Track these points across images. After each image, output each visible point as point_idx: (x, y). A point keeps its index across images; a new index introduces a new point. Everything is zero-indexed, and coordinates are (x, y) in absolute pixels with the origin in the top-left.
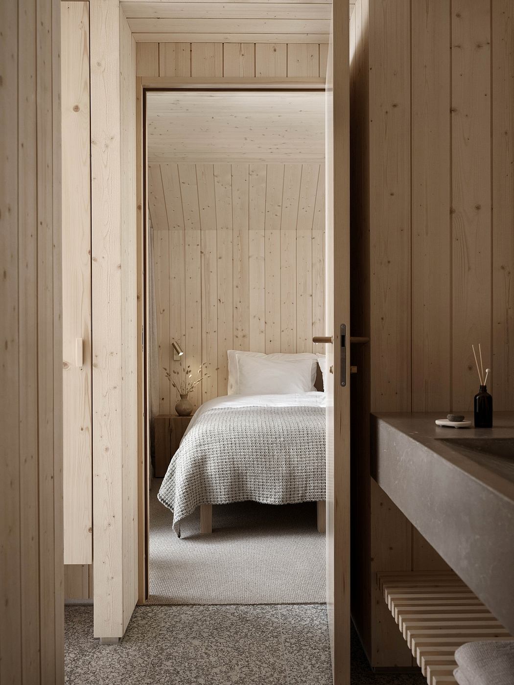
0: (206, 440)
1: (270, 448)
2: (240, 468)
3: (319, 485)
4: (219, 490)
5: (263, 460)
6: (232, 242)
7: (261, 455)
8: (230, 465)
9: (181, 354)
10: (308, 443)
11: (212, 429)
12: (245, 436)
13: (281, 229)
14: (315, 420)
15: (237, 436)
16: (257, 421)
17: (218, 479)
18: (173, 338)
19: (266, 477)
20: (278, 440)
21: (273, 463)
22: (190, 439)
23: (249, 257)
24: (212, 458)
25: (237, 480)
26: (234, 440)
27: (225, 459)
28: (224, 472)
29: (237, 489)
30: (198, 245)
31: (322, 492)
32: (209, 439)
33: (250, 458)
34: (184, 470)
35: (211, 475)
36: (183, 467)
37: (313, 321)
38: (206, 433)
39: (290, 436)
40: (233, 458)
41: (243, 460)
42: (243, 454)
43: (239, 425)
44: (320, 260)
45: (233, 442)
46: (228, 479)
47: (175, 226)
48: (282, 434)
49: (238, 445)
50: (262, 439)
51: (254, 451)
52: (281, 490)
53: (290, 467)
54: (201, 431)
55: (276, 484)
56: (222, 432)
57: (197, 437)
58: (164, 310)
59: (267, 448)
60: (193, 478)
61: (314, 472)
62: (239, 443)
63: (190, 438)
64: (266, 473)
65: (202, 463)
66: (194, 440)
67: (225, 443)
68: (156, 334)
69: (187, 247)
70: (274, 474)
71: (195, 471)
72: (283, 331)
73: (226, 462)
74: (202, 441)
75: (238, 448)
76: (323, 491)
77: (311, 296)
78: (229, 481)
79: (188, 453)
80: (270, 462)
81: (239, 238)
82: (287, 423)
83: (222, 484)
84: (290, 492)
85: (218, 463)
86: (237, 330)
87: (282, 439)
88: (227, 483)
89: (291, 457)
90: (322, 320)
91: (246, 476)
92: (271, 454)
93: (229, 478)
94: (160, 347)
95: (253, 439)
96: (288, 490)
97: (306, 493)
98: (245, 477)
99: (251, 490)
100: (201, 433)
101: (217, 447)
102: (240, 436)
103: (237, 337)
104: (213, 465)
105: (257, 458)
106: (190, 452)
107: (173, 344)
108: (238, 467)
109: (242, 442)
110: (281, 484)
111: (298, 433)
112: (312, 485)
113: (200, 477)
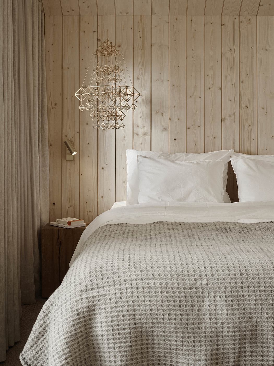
0: (95, 282)
1: (188, 295)
2: (144, 325)
3: (259, 349)
4: (112, 359)
5: (178, 312)
6: (133, 29)
7: (174, 306)
8: (129, 320)
9: (74, 154)
10: (242, 288)
11: (104, 265)
12: (152, 277)
13: (186, 15)
14: (248, 251)
15: (139, 277)
16: (167, 251)
17: (112, 341)
18: (66, 136)
19: (182, 337)
20: (199, 283)
21: (192, 317)
22: (73, 280)
23: (151, 46)
24: (103, 311)
25: (139, 343)
26: (135, 282)
27: (123, 311)
28: (121, 332)
29: (139, 356)
30: (94, 32)
31: (263, 360)
32: (100, 281)
33: (158, 310)
34: (61, 329)
35: (102, 335)
36: (61, 325)
37: (223, 117)
38: (96, 272)
39: (215, 277)
40: (134, 310)
41: (148, 312)
42: (148, 303)
43: (143, 258)
44: (231, 49)
45: (134, 285)
46: (126, 342)
47: (68, 10)
48: (203, 274)
49: (140, 290)
50: (175, 281)
51: (165, 299)
52: (203, 357)
53: (216, 323)
54: (88, 268)
55: (197, 348)
56: (118, 269)
57: (83, 277)
58: (56, 105)
59: (183, 294)
60: (76, 341)
61: (251, 331)
62: (143, 288)
63: (73, 278)
64: (182, 332)
65: (88, 318)
66: (77, 282)
67: (123, 286)
68: (46, 130)
69: (82, 34)
70: (194, 333)
71: (78, 331)
72: (189, 128)
73: (123, 316)
74: (89, 283)
75: (141, 294)
76: (265, 358)
77: (221, 89)
78: (129, 344)
79: (68, 303)
80: (187, 315)
81: (140, 24)
82: (210, 256)
83: (117, 350)
84: (217, 359)
85: (112, 317)
86: (138, 126)
87: (204, 282)
88: (125, 347)
89: (218, 307)
90: (232, 116)
91: (153, 336)
92: (189, 303)
93: (129, 340)
94: (51, 145)
95: (163, 281)
96: (214, 357)
97: (239, 361)
98: (151, 338)
99: (159, 356)
100: (87, 271)
101: (110, 291)
102: (144, 277)
103: (137, 135)
104: (104, 320)
105: (169, 310)
106: (72, 300)
107: (65, 142)
108: (141, 323)
109: (146, 285)
110: (204, 348)
111: (227, 272)
112: (248, 349)
113: (86, 338)
